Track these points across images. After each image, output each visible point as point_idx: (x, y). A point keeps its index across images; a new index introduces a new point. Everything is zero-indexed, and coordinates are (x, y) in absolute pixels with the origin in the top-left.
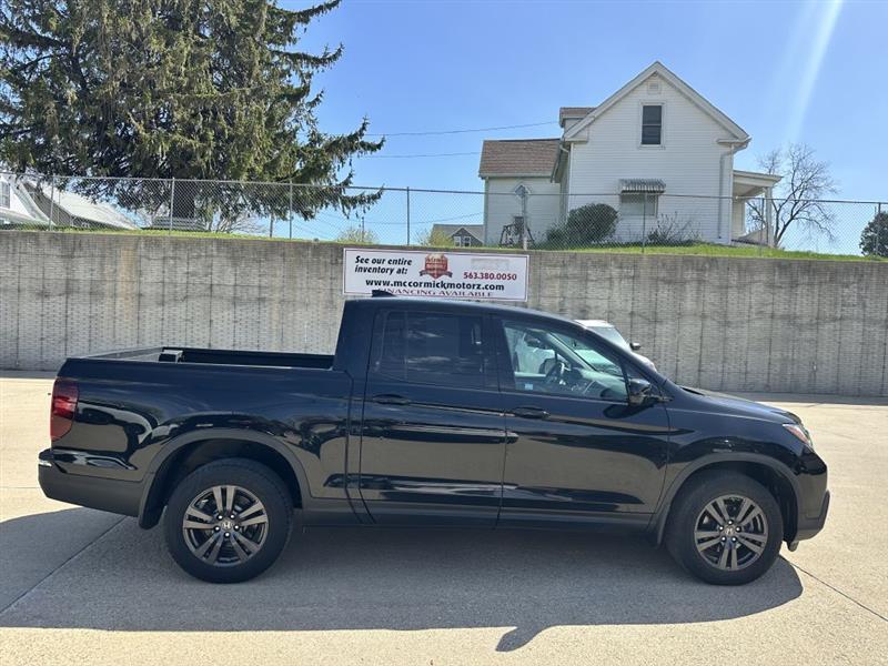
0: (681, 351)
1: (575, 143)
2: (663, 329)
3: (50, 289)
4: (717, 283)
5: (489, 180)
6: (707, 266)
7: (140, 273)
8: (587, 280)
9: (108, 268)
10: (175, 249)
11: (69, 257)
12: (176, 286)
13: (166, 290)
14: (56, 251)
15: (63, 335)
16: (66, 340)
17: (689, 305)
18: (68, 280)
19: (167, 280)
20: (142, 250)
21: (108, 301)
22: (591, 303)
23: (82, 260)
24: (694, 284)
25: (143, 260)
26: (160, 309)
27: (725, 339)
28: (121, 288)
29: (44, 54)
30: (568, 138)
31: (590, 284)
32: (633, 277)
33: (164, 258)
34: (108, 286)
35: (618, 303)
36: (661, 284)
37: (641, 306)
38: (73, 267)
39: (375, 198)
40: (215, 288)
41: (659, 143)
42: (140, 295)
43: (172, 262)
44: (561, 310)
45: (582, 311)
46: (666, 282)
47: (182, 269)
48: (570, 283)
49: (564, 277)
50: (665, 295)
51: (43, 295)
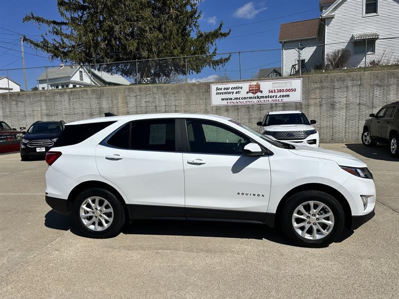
1: (328, 18)
3: (94, 112)
5: (283, 44)
7: (127, 103)
8: (334, 88)
9: (115, 102)
10: (140, 91)
11: (99, 98)
12: (141, 108)
14: (94, 96)
18: (100, 108)
19: (138, 105)
20: (127, 93)
22: (336, 100)
23: (104, 100)
24: (395, 86)
25: (128, 98)
28: (120, 110)
29: (85, 13)
31: (336, 90)
32: (360, 85)
33: (136, 96)
34: (115, 109)
35: (351, 99)
36: (376, 88)
37: (364, 100)
38: (101, 102)
39: (227, 60)
40: (157, 107)
41: (376, 12)
42: (127, 112)
43: (139, 97)
44: (320, 105)
45: (332, 104)
46: (378, 85)
47: (144, 100)
48: (325, 90)
49: (322, 88)
50: (378, 93)
51: (91, 115)
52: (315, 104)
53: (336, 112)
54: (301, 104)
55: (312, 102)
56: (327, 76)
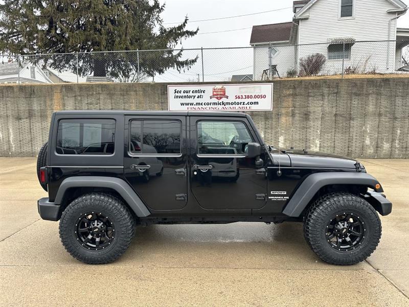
0: (366, 136)
1: (302, 19)
2: (354, 123)
3: (22, 115)
4: (389, 94)
5: (255, 47)
6: (383, 84)
8: (309, 96)
9: (48, 103)
10: (80, 91)
11: (29, 98)
14: (23, 95)
15: (30, 139)
16: (32, 141)
17: (371, 108)
18: (29, 110)
19: (78, 108)
20: (64, 93)
22: (311, 109)
23: (35, 99)
24: (374, 95)
25: (65, 97)
27: (393, 128)
30: (298, 17)
31: (310, 98)
32: (337, 93)
33: (75, 96)
35: (327, 109)
36: (354, 97)
37: (341, 109)
38: (31, 103)
39: (194, 61)
41: (351, 16)
43: (79, 98)
44: (293, 115)
45: (306, 114)
46: (356, 94)
47: (85, 101)
48: (298, 98)
49: (294, 95)
50: (356, 103)
51: (19, 118)
52: (287, 114)
53: (311, 123)
54: (271, 113)
55: (283, 111)
56: (301, 82)
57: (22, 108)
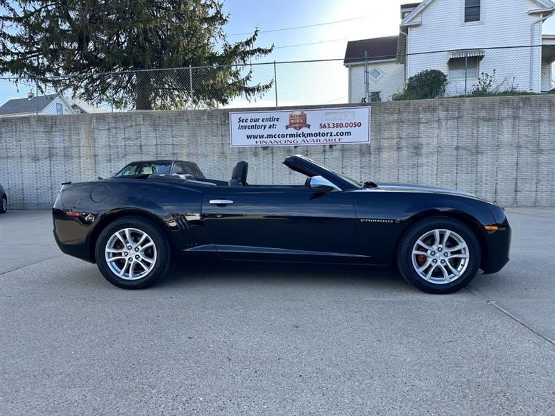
0: (500, 176)
1: (412, 26)
2: (483, 159)
3: (40, 154)
4: (530, 118)
5: (350, 68)
6: (521, 105)
7: (94, 140)
8: (419, 123)
9: (74, 138)
10: (116, 121)
11: (49, 132)
12: (118, 148)
13: (112, 151)
14: (41, 129)
15: (50, 185)
16: (52, 189)
17: (506, 137)
18: (49, 148)
19: (112, 144)
20: (94, 124)
21: (75, 160)
22: (424, 141)
23: (57, 134)
24: (510, 120)
25: (96, 131)
26: (109, 164)
27: (538, 164)
28: (84, 151)
30: (406, 24)
31: (422, 126)
32: (458, 118)
33: (109, 129)
34: (74, 151)
35: (445, 140)
36: (481, 123)
37: (464, 141)
38: (52, 138)
39: (267, 87)
40: (143, 147)
41: (479, 20)
42: (96, 155)
43: (114, 131)
44: (398, 148)
45: (416, 148)
46: (484, 119)
47: (121, 136)
48: (405, 126)
49: (400, 122)
50: (485, 131)
51: (36, 159)
52: (390, 147)
53: (424, 160)
54: (369, 147)
55: (385, 143)
56: (408, 104)
57: (40, 146)
